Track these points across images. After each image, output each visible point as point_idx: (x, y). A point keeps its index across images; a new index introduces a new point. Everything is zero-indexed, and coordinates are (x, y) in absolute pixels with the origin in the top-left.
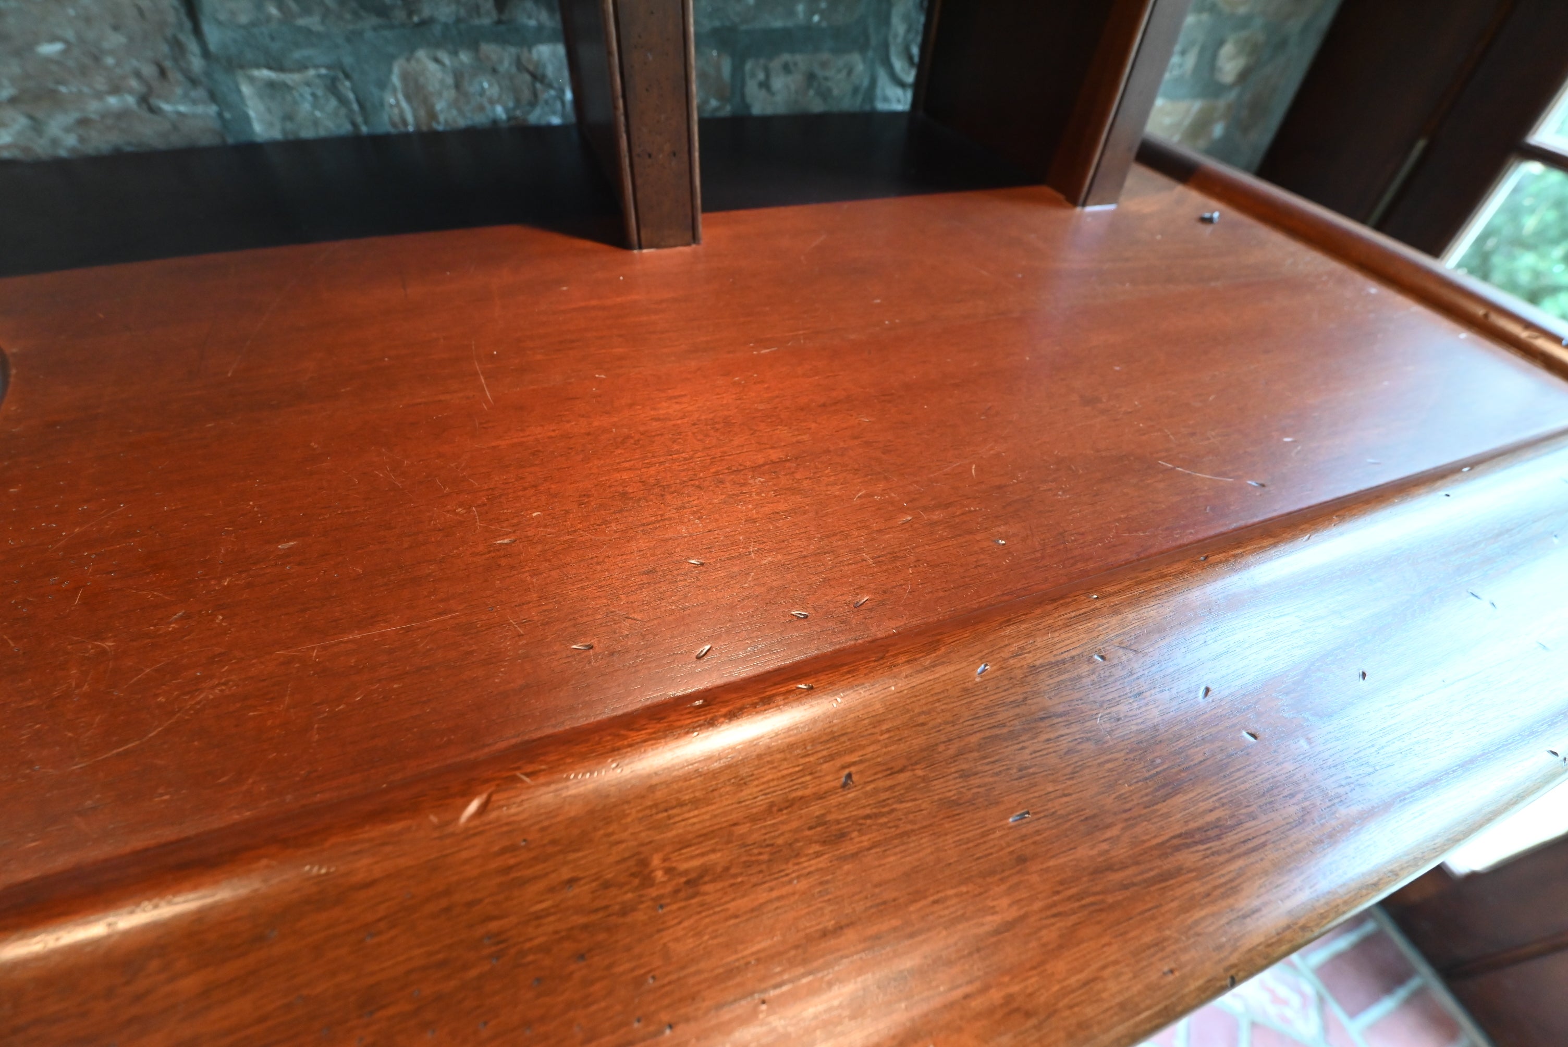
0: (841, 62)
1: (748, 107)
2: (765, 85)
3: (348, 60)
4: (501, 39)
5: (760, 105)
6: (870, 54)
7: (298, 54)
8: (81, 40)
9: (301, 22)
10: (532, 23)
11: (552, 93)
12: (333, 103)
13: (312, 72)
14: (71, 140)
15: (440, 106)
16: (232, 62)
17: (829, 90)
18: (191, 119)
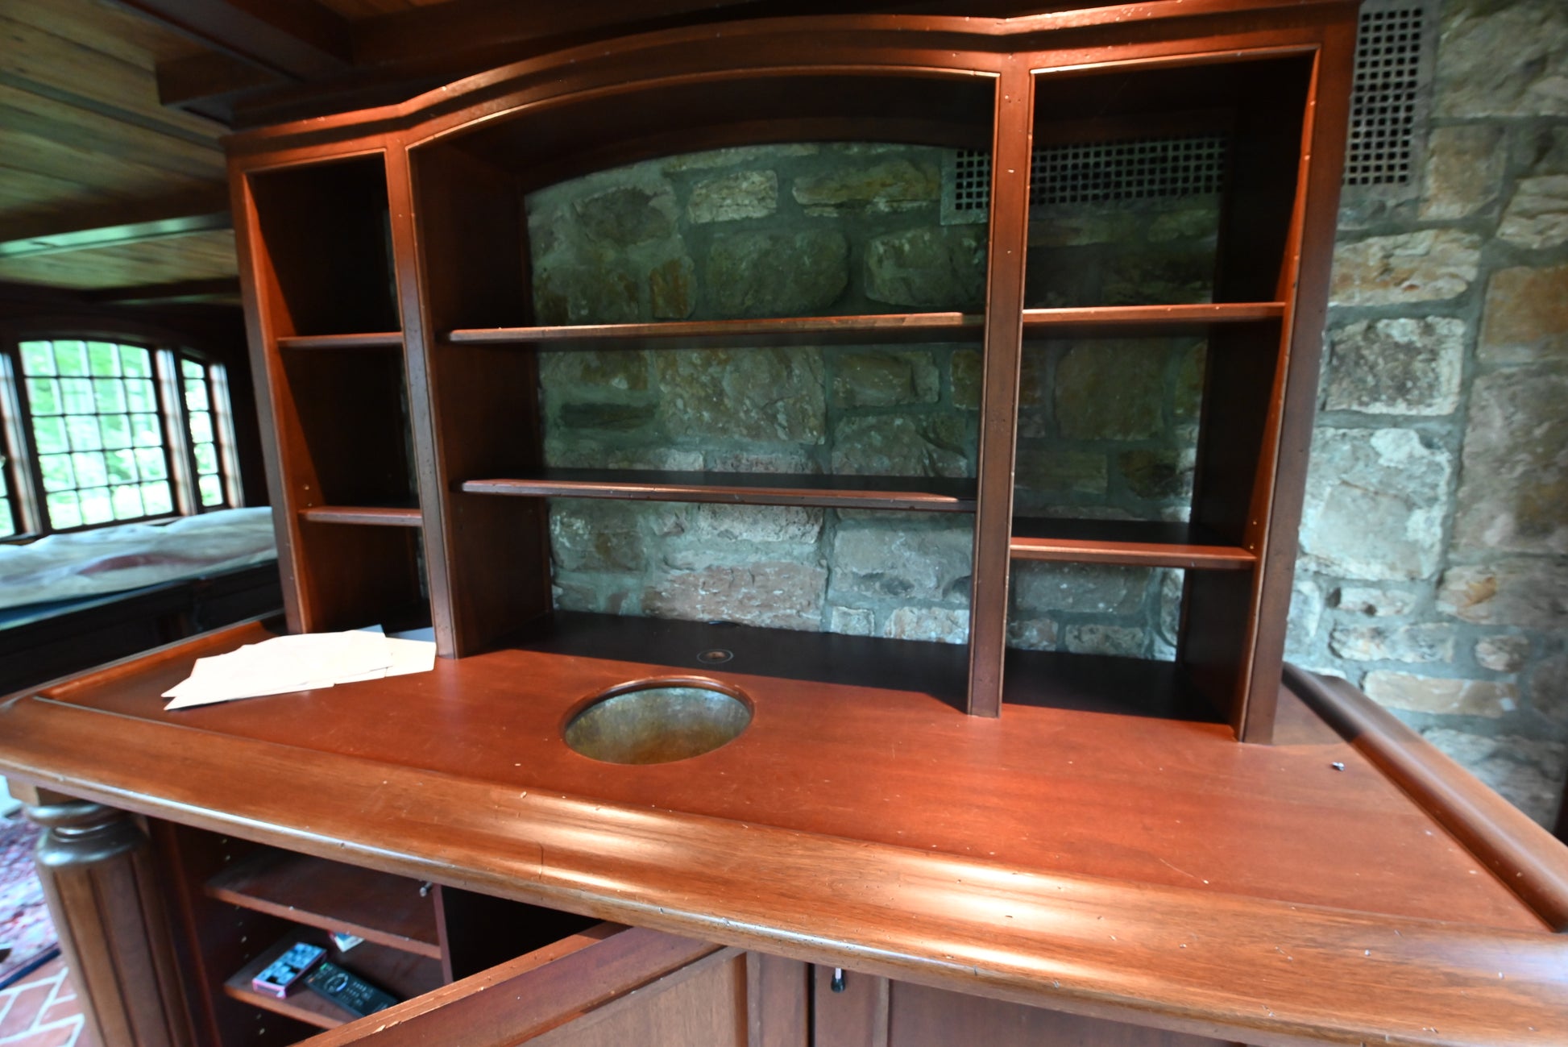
0: (1127, 631)
1: (1066, 647)
2: (1078, 637)
3: (877, 608)
4: (941, 605)
5: (1073, 646)
6: (1148, 628)
7: (858, 604)
8: (789, 590)
9: (864, 593)
10: (958, 602)
11: (960, 630)
12: (865, 622)
13: (861, 611)
14: (768, 622)
15: (907, 628)
16: (834, 604)
17: (1119, 644)
18: (811, 620)
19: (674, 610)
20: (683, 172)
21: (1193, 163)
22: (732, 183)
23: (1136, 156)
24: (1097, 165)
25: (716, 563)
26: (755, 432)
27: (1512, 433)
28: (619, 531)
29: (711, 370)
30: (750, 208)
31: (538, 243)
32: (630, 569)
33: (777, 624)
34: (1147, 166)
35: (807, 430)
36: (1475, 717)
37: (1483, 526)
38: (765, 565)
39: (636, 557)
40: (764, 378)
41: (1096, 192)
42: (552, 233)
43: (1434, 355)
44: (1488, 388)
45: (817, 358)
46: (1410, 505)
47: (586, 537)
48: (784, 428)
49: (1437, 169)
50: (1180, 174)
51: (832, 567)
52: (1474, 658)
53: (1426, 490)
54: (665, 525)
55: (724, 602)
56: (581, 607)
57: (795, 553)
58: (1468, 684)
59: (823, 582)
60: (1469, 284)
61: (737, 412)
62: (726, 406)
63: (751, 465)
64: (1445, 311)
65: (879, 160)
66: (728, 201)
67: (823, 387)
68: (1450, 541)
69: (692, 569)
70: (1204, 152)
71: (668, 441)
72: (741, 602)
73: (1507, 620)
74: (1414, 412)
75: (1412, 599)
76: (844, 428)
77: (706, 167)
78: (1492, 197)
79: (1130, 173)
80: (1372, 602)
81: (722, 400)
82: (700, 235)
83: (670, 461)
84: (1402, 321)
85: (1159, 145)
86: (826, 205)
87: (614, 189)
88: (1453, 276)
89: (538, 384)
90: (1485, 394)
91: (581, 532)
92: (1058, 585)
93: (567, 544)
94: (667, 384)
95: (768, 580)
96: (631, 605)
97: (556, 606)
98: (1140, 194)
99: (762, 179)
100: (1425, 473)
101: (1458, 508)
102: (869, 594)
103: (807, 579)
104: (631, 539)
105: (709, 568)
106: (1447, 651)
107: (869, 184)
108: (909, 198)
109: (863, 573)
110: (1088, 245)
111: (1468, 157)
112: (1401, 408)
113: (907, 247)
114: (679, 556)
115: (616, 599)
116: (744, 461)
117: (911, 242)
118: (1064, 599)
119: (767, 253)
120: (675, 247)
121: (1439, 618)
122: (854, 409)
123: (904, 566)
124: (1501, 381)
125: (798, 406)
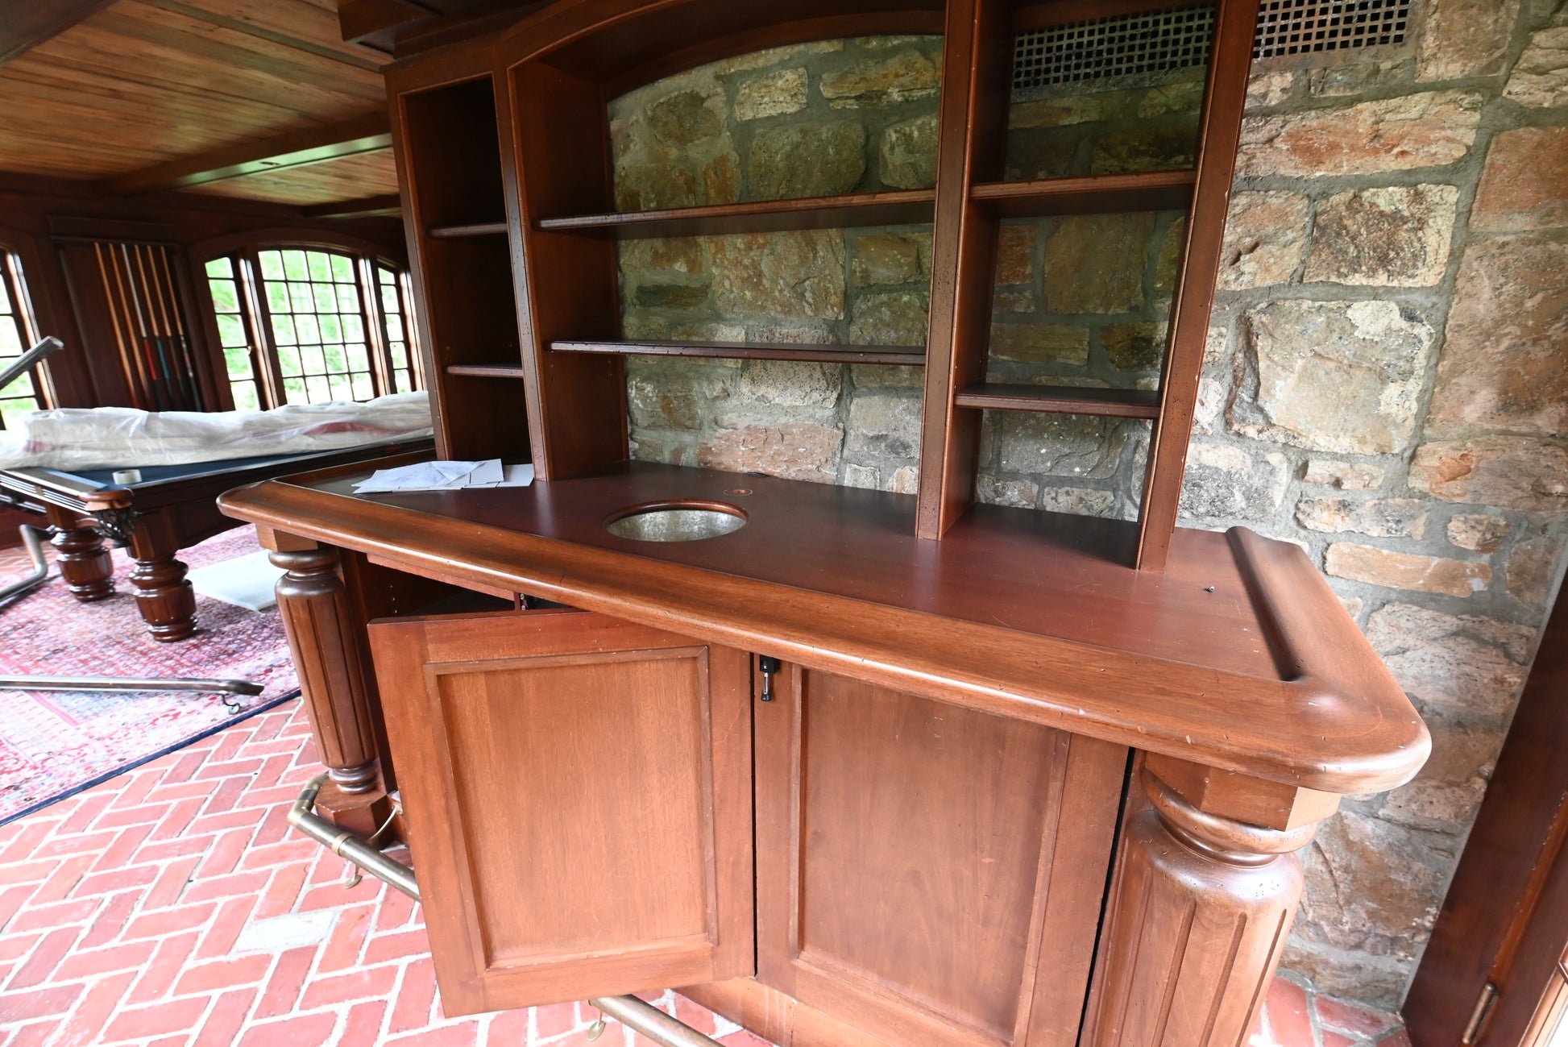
0: (1098, 495)
1: (1044, 507)
2: (1055, 499)
3: (882, 466)
5: (1051, 507)
6: (1119, 492)
7: (867, 462)
8: (810, 449)
9: (872, 452)
12: (872, 478)
13: (869, 468)
14: (794, 475)
16: (848, 462)
17: (1092, 505)
18: (828, 475)
19: (721, 463)
20: (731, 75)
21: (1183, 36)
22: (770, 82)
23: (1128, 33)
24: (1090, 43)
25: (753, 424)
26: (787, 309)
27: (1500, 305)
28: (679, 394)
29: (751, 254)
30: (784, 104)
31: (618, 145)
32: (688, 428)
33: (801, 477)
34: (1138, 42)
35: (829, 307)
36: (1441, 595)
37: (1462, 402)
38: (792, 426)
39: (692, 417)
40: (795, 260)
41: (1088, 70)
42: (629, 136)
43: (1421, 224)
44: (1480, 258)
45: (838, 241)
46: (1384, 379)
47: (654, 399)
48: (811, 305)
49: (1438, 26)
50: (1170, 48)
51: (847, 430)
52: (1446, 535)
53: (1402, 363)
54: (715, 390)
55: (760, 457)
56: (649, 459)
57: (817, 417)
58: (1435, 561)
59: (838, 442)
60: (1468, 148)
61: (773, 291)
62: (764, 286)
63: (783, 339)
64: (1440, 178)
65: (895, 50)
66: (766, 99)
67: (843, 267)
68: (1425, 418)
69: (736, 429)
70: (1195, 23)
71: (718, 318)
72: (772, 457)
73: (1484, 500)
74: (1395, 283)
75: (1380, 474)
76: (861, 305)
77: (750, 69)
78: (1497, 54)
79: (1121, 50)
80: (1339, 474)
81: (761, 281)
82: (744, 131)
83: (719, 334)
84: (1391, 189)
85: (1150, 19)
86: (848, 98)
87: (676, 93)
88: (1449, 140)
89: (618, 267)
90: (1475, 265)
91: (650, 395)
92: (1038, 450)
93: (640, 406)
94: (718, 267)
95: (795, 439)
96: (688, 458)
97: (633, 458)
98: (1129, 70)
99: (795, 77)
100: (1401, 345)
101: (1437, 382)
102: (876, 453)
103: (826, 439)
104: (688, 402)
105: (748, 428)
106: (1418, 528)
107: (885, 76)
108: (919, 86)
109: (871, 434)
110: (1079, 124)
111: (1474, 11)
112: (1381, 279)
113: (916, 134)
114: (726, 418)
115: (677, 453)
116: (777, 335)
117: (920, 129)
118: (1043, 462)
119: (797, 146)
120: (725, 144)
121: (1410, 494)
122: (869, 288)
123: (905, 428)
124: (1494, 250)
125: (822, 285)
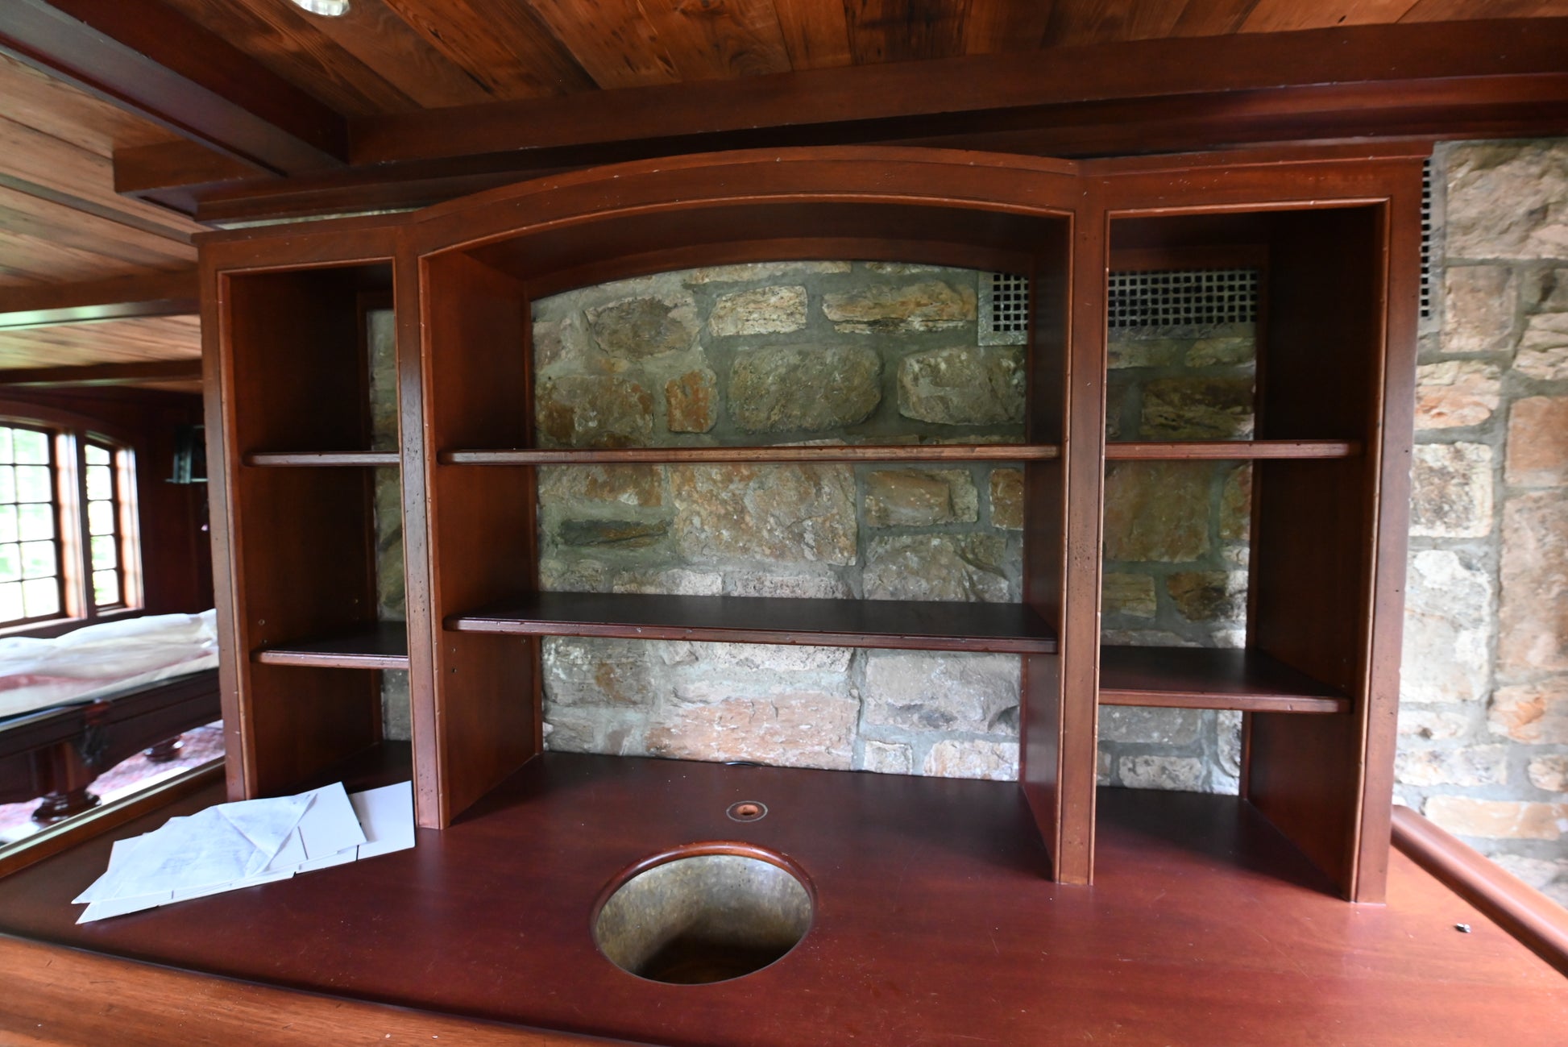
0: (1185, 762)
1: (1121, 780)
2: (1133, 770)
3: (914, 742)
4: (985, 738)
5: (1129, 780)
6: (1205, 758)
7: (893, 737)
8: (817, 725)
9: (900, 726)
10: (1003, 734)
11: (1007, 765)
12: (903, 758)
13: (897, 745)
14: (794, 759)
15: (950, 765)
16: (867, 738)
17: (1177, 776)
18: (841, 758)
19: (685, 748)
20: (705, 285)
21: (1226, 294)
22: (759, 297)
23: (1171, 286)
24: (1133, 292)
25: (734, 695)
26: (780, 552)
27: (1545, 555)
28: (624, 660)
29: (732, 487)
30: (778, 323)
31: (543, 351)
32: (635, 703)
33: (803, 763)
34: (1182, 295)
35: (837, 550)
36: (1534, 840)
37: (1527, 647)
38: (790, 697)
39: (643, 688)
40: (791, 495)
41: (1134, 318)
42: (559, 342)
43: (1466, 480)
44: (1519, 511)
45: (847, 475)
46: (1457, 627)
47: (585, 668)
48: (812, 548)
49: (1454, 306)
50: (1215, 304)
51: (864, 697)
52: (1529, 779)
53: (1471, 611)
54: (677, 654)
55: (743, 739)
56: (575, 747)
57: (823, 683)
58: (1525, 806)
59: (855, 714)
60: (1492, 412)
61: (759, 530)
62: (747, 524)
63: (776, 588)
64: (1472, 437)
65: (913, 280)
66: (755, 316)
67: (854, 505)
68: (1496, 664)
69: (705, 702)
70: (1237, 283)
71: (682, 562)
72: (762, 738)
73: (1555, 740)
74: (1452, 534)
75: (1465, 720)
76: (875, 549)
77: (731, 281)
78: (1507, 332)
79: (1166, 301)
80: (1427, 725)
81: (743, 518)
82: (722, 349)
83: (685, 582)
84: (1433, 446)
85: (1192, 276)
86: (859, 322)
87: (630, 299)
88: (1477, 404)
89: (537, 498)
90: (1517, 517)
91: (579, 662)
92: (1109, 714)
93: (562, 676)
94: (682, 500)
95: (794, 713)
96: (633, 744)
97: (545, 745)
98: (1177, 321)
99: (792, 295)
100: (1468, 594)
101: (1501, 629)
102: (905, 727)
103: (838, 712)
104: (637, 669)
105: (726, 701)
106: (1501, 773)
107: (903, 303)
108: (945, 318)
109: (900, 704)
110: (1126, 368)
111: (1481, 295)
112: (1439, 531)
113: (943, 366)
114: (691, 687)
115: (616, 737)
116: (767, 583)
117: (948, 360)
118: (1117, 729)
119: (795, 368)
120: (696, 359)
121: (1492, 739)
122: (887, 528)
123: (946, 696)
124: (1531, 504)
125: (828, 524)
